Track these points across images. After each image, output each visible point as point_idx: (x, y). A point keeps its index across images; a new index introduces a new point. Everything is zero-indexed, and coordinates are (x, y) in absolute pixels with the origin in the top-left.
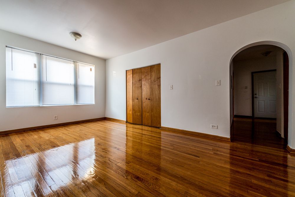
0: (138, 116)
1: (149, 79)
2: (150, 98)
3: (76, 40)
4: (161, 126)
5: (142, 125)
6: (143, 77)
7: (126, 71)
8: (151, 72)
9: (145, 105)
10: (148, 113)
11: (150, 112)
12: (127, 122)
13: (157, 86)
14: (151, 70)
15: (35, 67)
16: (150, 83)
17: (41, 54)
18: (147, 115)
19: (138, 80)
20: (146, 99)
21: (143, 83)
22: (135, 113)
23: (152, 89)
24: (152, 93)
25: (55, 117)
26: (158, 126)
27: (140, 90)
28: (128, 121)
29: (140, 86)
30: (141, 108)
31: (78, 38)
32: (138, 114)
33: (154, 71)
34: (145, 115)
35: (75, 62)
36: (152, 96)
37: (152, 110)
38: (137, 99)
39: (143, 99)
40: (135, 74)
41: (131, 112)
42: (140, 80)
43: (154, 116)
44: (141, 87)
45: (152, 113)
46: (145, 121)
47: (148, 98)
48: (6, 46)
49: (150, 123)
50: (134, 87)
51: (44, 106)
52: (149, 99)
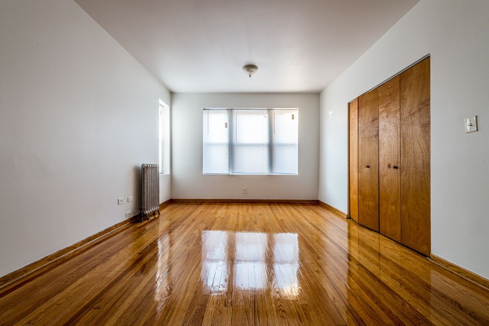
0: (369, 208)
1: (396, 112)
2: (399, 165)
3: (250, 76)
4: (432, 252)
5: (379, 232)
6: (382, 110)
7: (349, 104)
8: (401, 89)
9: (385, 181)
10: (393, 204)
11: (399, 201)
12: (349, 217)
13: (417, 129)
14: (402, 84)
15: (226, 127)
16: (398, 123)
17: (231, 109)
18: (389, 209)
19: (371, 120)
20: (389, 166)
21: (382, 123)
22: (363, 199)
23: (404, 139)
24: (404, 149)
25: (244, 190)
26: (424, 249)
27: (375, 144)
28: (352, 216)
29: (375, 133)
30: (376, 189)
31: (252, 71)
32: (371, 203)
33: (411, 85)
34: (386, 209)
35: (269, 110)
36: (404, 157)
37: (403, 199)
38: (368, 167)
39: (381, 167)
40: (363, 107)
41: (355, 196)
42: (375, 119)
43: (409, 217)
44: (377, 135)
45: (404, 207)
46: (385, 225)
47: (392, 165)
48: (204, 109)
49: (399, 232)
50: (360, 139)
51: (235, 174)
52: (396, 167)
